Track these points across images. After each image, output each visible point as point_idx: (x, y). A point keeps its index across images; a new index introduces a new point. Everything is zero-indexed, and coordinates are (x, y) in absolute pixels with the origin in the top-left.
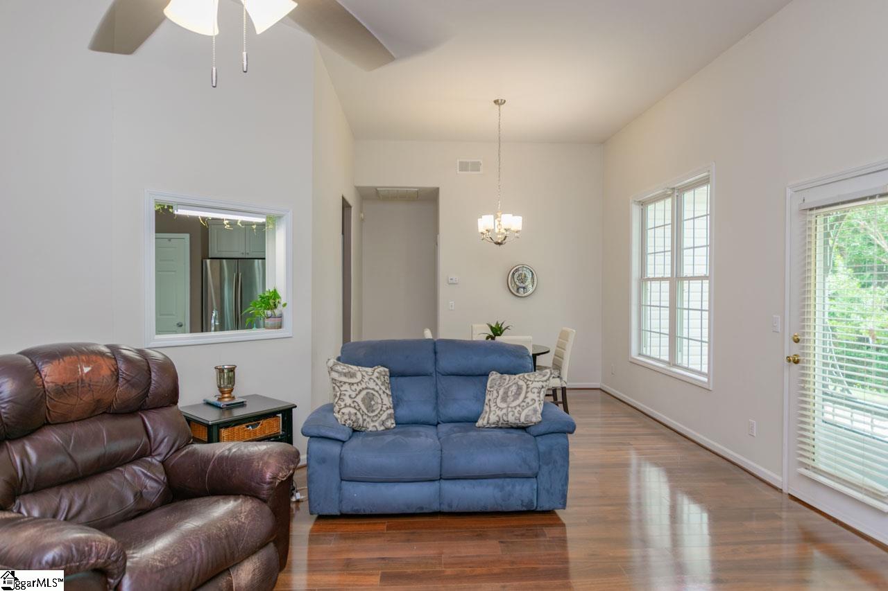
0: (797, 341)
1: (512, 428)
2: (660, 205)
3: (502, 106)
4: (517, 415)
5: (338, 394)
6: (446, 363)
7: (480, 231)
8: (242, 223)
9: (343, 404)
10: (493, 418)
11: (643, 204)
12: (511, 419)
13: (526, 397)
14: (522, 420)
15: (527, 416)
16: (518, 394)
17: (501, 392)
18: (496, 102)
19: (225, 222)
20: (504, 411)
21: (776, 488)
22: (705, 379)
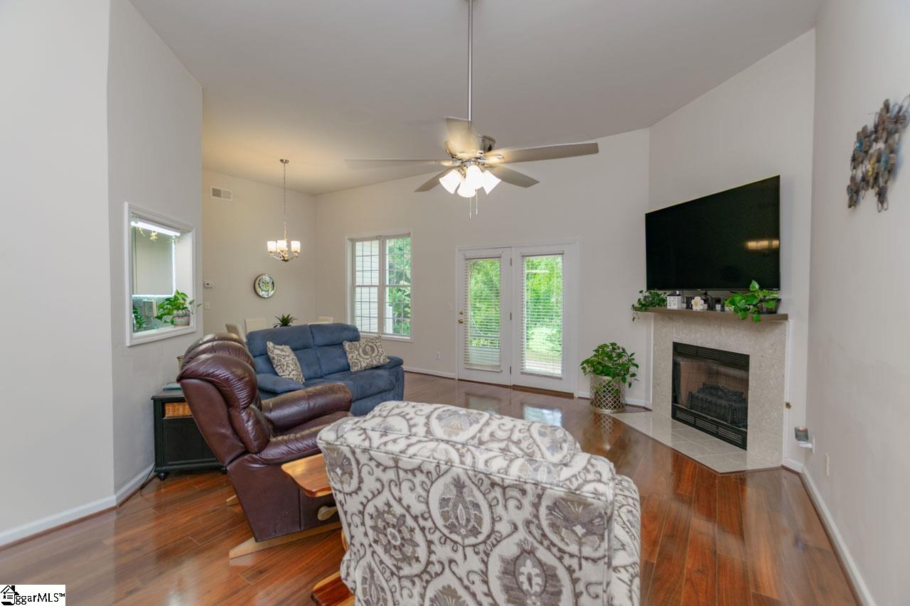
0: (462, 314)
1: (373, 368)
2: (367, 244)
3: (286, 164)
4: (378, 360)
5: (285, 363)
6: (319, 340)
7: (269, 250)
8: (159, 235)
9: (290, 369)
10: (364, 365)
11: (353, 241)
12: (375, 363)
13: (378, 351)
14: (382, 362)
15: (384, 360)
16: (373, 350)
17: (361, 350)
18: (282, 161)
19: (153, 234)
20: (370, 359)
21: (452, 379)
22: (409, 338)
